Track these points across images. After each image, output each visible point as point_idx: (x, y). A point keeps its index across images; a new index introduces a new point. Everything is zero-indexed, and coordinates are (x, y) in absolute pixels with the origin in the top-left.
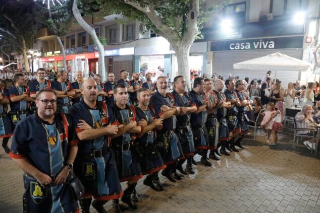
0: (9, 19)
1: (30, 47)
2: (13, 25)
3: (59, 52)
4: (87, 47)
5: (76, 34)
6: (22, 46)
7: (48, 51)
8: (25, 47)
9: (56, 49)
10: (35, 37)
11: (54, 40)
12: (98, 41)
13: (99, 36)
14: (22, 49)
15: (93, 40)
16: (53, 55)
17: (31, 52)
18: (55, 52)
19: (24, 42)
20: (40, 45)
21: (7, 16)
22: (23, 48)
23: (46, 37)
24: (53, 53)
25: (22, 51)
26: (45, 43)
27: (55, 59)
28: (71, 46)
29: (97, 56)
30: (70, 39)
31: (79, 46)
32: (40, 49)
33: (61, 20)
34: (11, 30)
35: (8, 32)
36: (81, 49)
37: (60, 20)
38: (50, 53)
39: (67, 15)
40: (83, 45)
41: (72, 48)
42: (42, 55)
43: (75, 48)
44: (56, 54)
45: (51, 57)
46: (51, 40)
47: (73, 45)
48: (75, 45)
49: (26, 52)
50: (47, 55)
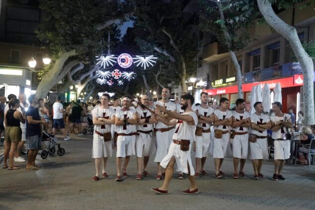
0: (168, 34)
1: (192, 72)
2: (172, 42)
3: (233, 79)
4: (280, 68)
5: (262, 47)
6: (181, 71)
7: (218, 79)
8: (185, 73)
9: (228, 76)
10: (201, 59)
11: (227, 61)
12: (302, 51)
13: (305, 42)
14: (180, 75)
15: (292, 50)
16: (224, 85)
17: (193, 80)
18: (228, 80)
19: (184, 65)
20: (206, 69)
21: (165, 29)
22: (183, 75)
23: (215, 57)
24: (224, 82)
25: (181, 80)
26: (214, 66)
27: (227, 90)
28: (253, 68)
29: (299, 81)
30: (252, 57)
31: (266, 66)
32: (205, 77)
33: (237, 19)
34: (170, 49)
35: (165, 53)
36: (269, 71)
37: (235, 20)
38: (219, 82)
39: (247, 10)
40: (274, 66)
41: (254, 72)
42: (207, 84)
43: (260, 72)
44: (228, 83)
45: (220, 88)
46: (222, 61)
47: (257, 67)
48: (259, 66)
49: (186, 82)
50: (214, 85)
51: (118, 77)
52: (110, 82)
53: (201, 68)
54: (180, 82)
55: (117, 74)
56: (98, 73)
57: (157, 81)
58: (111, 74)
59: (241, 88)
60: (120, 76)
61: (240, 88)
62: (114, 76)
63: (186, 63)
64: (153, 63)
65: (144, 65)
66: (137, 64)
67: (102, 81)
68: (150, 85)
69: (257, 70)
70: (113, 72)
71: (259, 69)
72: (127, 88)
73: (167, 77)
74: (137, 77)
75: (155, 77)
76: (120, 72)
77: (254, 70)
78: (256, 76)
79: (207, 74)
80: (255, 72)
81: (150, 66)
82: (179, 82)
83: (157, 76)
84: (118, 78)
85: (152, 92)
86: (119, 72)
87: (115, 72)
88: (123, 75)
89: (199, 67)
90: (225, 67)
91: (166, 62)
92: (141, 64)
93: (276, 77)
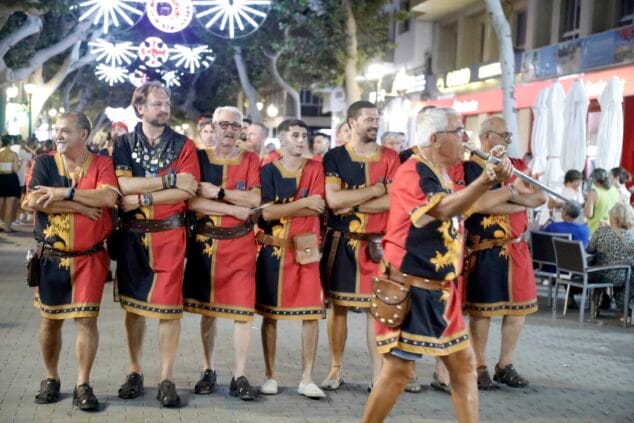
3: (497, 68)
6: (342, 43)
7: (454, 68)
8: (353, 50)
9: (486, 57)
14: (339, 56)
16: (476, 85)
17: (376, 70)
18: (485, 71)
19: (352, 26)
20: (421, 39)
22: (347, 55)
24: (474, 78)
25: (342, 71)
26: (446, 27)
28: (563, 30)
31: (598, 27)
32: (419, 61)
36: (607, 41)
38: (459, 78)
40: (621, 25)
41: (561, 46)
42: (426, 86)
43: (579, 44)
44: (484, 80)
45: (461, 95)
46: (471, 12)
47: (571, 29)
48: (578, 27)
49: (360, 78)
50: (446, 86)
51: (160, 60)
52: (137, 76)
53: (406, 34)
54: (340, 79)
55: (154, 51)
56: (95, 48)
57: (276, 73)
58: (135, 52)
59: (512, 95)
60: (165, 60)
61: (509, 95)
62: (147, 59)
63: (356, 18)
64: (258, 19)
65: (227, 24)
66: (206, 19)
67: (111, 75)
68: (256, 88)
69: (570, 38)
70: (143, 44)
71: (577, 36)
72: (192, 95)
73: (301, 61)
74: (215, 62)
75: (268, 61)
76: (165, 46)
77: (562, 40)
78: (567, 58)
79: (426, 54)
80: (565, 44)
81: (249, 27)
82: (335, 78)
83: (275, 59)
84: (159, 64)
85: (266, 106)
86: (160, 45)
87: (147, 45)
88: (172, 54)
89: (401, 32)
90: (479, 29)
91: (297, 14)
92: (219, 21)
93: (626, 62)
